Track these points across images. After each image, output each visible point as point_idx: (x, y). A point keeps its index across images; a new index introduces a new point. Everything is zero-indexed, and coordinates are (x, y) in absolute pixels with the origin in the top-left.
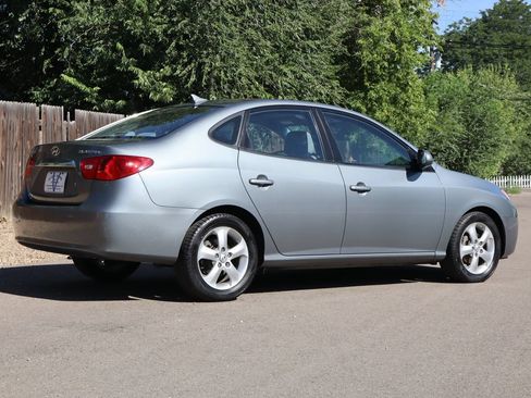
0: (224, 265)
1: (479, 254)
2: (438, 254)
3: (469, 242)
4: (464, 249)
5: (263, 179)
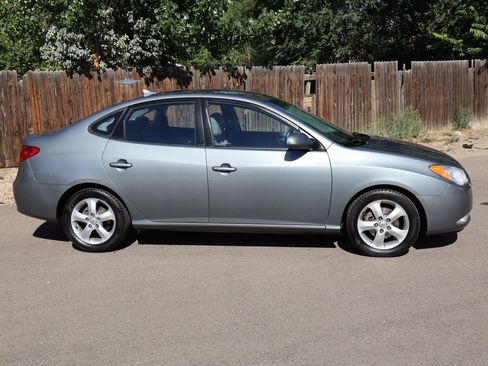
1: (385, 230)
2: (329, 227)
3: (373, 218)
4: (363, 225)
5: (123, 163)
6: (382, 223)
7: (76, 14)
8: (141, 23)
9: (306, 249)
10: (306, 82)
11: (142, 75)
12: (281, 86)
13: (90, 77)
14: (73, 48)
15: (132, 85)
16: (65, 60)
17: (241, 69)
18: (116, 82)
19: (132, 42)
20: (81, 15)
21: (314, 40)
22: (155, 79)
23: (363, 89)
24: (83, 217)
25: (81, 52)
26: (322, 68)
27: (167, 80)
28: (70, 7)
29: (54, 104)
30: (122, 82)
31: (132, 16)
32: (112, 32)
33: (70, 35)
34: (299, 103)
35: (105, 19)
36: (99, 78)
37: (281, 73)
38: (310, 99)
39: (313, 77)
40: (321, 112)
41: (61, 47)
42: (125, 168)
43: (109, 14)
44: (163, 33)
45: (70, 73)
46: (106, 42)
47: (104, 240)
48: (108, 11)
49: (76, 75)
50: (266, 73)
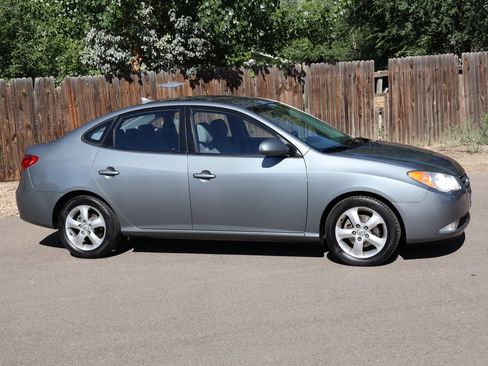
1: (364, 238)
2: (308, 235)
3: (351, 226)
4: (341, 233)
5: (111, 171)
6: (360, 231)
7: (114, 16)
8: (182, 22)
9: (291, 258)
10: (376, 79)
11: (186, 77)
12: (346, 84)
13: (131, 81)
14: (111, 51)
15: (176, 88)
16: (103, 64)
17: (298, 66)
18: (158, 86)
19: (175, 42)
20: (120, 16)
21: (421, 25)
22: (201, 81)
23: (449, 85)
24: (76, 223)
25: (120, 55)
26: (395, 62)
27: (215, 82)
28: (108, 8)
29: (93, 111)
30: (164, 85)
31: (174, 14)
32: (153, 32)
33: (109, 37)
34: (368, 103)
35: (144, 18)
36: (140, 82)
37: (345, 69)
38: (382, 99)
39: (385, 73)
40: (396, 113)
41: (98, 50)
42: (113, 175)
43: (149, 14)
44: (207, 32)
45: (109, 78)
46: (146, 43)
47: (95, 247)
48: (148, 10)
49: (115, 80)
50: (327, 70)
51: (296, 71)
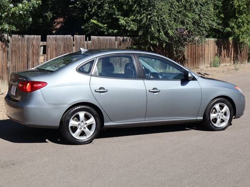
0: (83, 128)
3: (216, 112)
6: (220, 114)
10: (41, 46)
12: (28, 48)
17: (6, 36)
34: (37, 60)
37: (28, 40)
38: (43, 57)
39: (45, 43)
42: (104, 92)
50: (20, 39)
51: (5, 40)
